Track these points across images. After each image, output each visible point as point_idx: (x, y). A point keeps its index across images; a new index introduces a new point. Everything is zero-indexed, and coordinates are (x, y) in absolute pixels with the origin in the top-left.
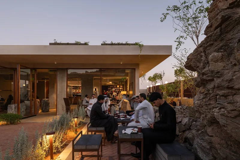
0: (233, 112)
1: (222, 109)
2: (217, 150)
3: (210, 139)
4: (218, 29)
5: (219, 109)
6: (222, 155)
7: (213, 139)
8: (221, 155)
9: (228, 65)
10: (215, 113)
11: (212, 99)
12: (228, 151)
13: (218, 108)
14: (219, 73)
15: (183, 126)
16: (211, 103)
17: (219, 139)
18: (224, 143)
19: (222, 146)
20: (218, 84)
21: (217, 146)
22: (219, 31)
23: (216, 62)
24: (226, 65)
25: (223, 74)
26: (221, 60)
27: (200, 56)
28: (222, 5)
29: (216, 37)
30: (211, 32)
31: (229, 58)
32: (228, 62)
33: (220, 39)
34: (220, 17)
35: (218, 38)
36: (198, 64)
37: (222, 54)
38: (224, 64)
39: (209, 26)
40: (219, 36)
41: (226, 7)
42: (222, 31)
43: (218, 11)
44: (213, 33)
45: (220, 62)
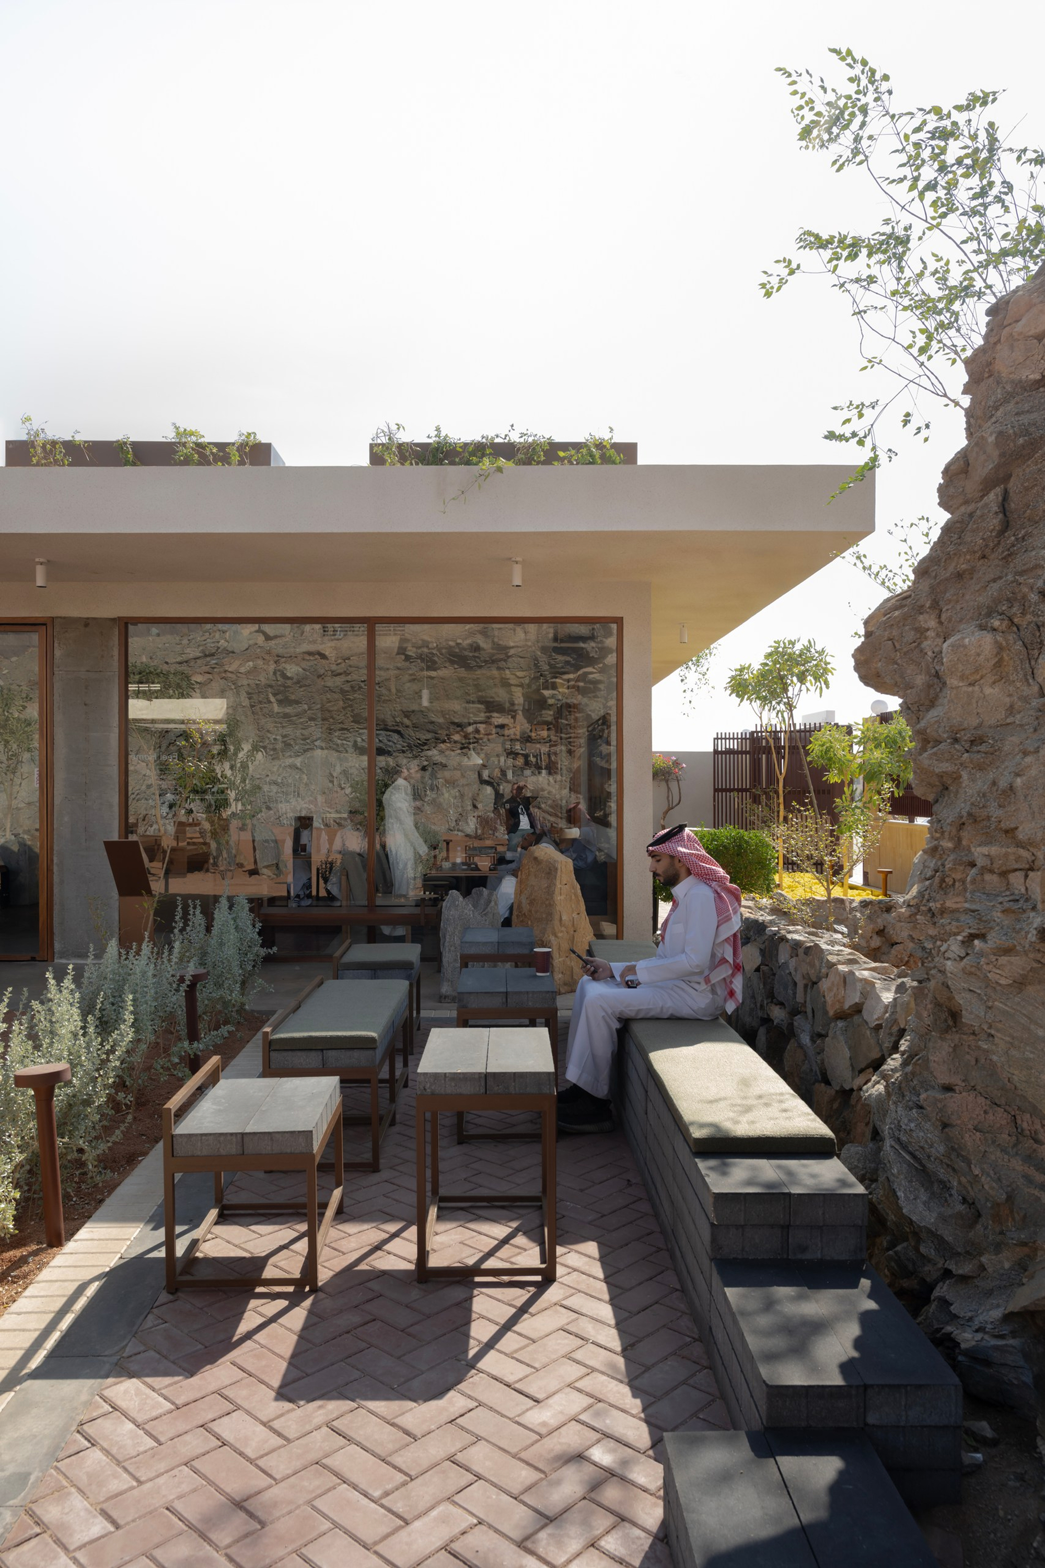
0: (1003, 960)
1: (976, 942)
2: (969, 1164)
3: (939, 1105)
4: (992, 495)
5: (963, 942)
6: (992, 1188)
7: (954, 1102)
8: (986, 1187)
9: (1026, 699)
10: (949, 963)
11: (953, 885)
12: (1017, 1164)
13: (960, 938)
14: (983, 748)
15: (868, 1032)
16: (949, 904)
17: (981, 1100)
18: (1004, 1122)
19: (994, 1142)
20: (972, 804)
21: (971, 1141)
22: (995, 509)
23: (972, 678)
24: (1020, 704)
25: (997, 753)
26: (996, 674)
27: (913, 633)
28: (1017, 362)
29: (984, 539)
30: (966, 502)
31: (1033, 663)
32: (1029, 685)
33: (1003, 552)
34: (991, 439)
35: (991, 545)
36: (909, 671)
37: (996, 642)
38: (1010, 695)
39: (952, 468)
40: (996, 537)
41: (1038, 376)
42: (1013, 505)
43: (999, 391)
44: (971, 515)
45: (994, 683)
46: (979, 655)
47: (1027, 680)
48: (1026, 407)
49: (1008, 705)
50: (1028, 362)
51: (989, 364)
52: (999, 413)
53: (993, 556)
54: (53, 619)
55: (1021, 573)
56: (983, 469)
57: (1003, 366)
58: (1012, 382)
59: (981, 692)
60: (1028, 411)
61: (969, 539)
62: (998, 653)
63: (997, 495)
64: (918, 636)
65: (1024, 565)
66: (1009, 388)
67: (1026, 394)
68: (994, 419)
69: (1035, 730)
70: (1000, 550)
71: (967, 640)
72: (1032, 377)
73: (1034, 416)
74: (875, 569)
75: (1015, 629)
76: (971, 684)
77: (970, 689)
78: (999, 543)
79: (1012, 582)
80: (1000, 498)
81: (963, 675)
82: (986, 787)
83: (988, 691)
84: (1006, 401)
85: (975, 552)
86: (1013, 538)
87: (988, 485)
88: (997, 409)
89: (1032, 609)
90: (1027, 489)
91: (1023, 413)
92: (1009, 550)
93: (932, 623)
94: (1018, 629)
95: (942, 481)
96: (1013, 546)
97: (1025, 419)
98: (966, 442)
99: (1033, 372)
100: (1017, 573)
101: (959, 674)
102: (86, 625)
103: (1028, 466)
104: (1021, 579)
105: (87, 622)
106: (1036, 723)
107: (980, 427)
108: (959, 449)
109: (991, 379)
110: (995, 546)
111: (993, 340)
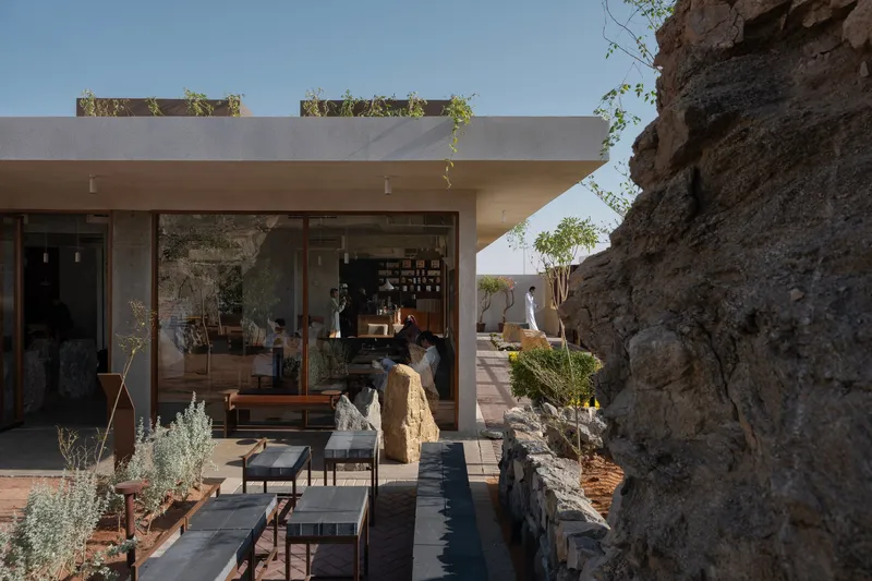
4: (681, 176)
22: (685, 191)
23: (660, 383)
24: (711, 421)
25: (687, 480)
26: (686, 382)
27: (605, 308)
28: (707, 29)
29: (673, 224)
30: (656, 179)
31: (726, 376)
32: (721, 401)
33: (693, 240)
34: (681, 115)
35: (681, 230)
36: (604, 340)
37: (686, 351)
38: (700, 408)
39: (642, 143)
40: (686, 221)
41: (729, 44)
42: (703, 188)
43: (689, 60)
44: (661, 194)
45: (684, 390)
46: (667, 360)
47: (720, 395)
48: (718, 78)
49: (699, 420)
50: (719, 28)
51: (679, 33)
52: (688, 86)
53: (682, 242)
54: (112, 211)
55: (714, 275)
56: (672, 145)
57: (691, 35)
58: (702, 51)
59: (670, 398)
60: (720, 83)
61: (658, 221)
62: (687, 362)
63: (686, 176)
64: (610, 311)
65: (717, 266)
66: (699, 57)
67: (717, 64)
68: (683, 92)
69: (731, 468)
70: (689, 236)
71: (654, 343)
72: (723, 45)
73: (728, 88)
74: (605, 195)
75: (706, 336)
76: (659, 388)
77: (658, 393)
78: (689, 228)
79: (703, 284)
80: (690, 180)
81: (650, 378)
82: (673, 521)
83: (677, 398)
84: (696, 71)
85: (664, 236)
86: (703, 225)
87: (678, 162)
88: (686, 79)
89: (725, 319)
90: (719, 172)
91: (714, 85)
92: (699, 237)
93: (624, 300)
94: (710, 336)
95: (633, 155)
96: (704, 233)
97: (718, 92)
98: (657, 115)
99: (724, 40)
100: (709, 274)
101: (646, 377)
102: (133, 216)
103: (720, 146)
104: (714, 283)
105: (133, 213)
106: (730, 457)
107: (670, 98)
108: (649, 123)
109: (681, 49)
110: (684, 232)
111: (682, 9)
